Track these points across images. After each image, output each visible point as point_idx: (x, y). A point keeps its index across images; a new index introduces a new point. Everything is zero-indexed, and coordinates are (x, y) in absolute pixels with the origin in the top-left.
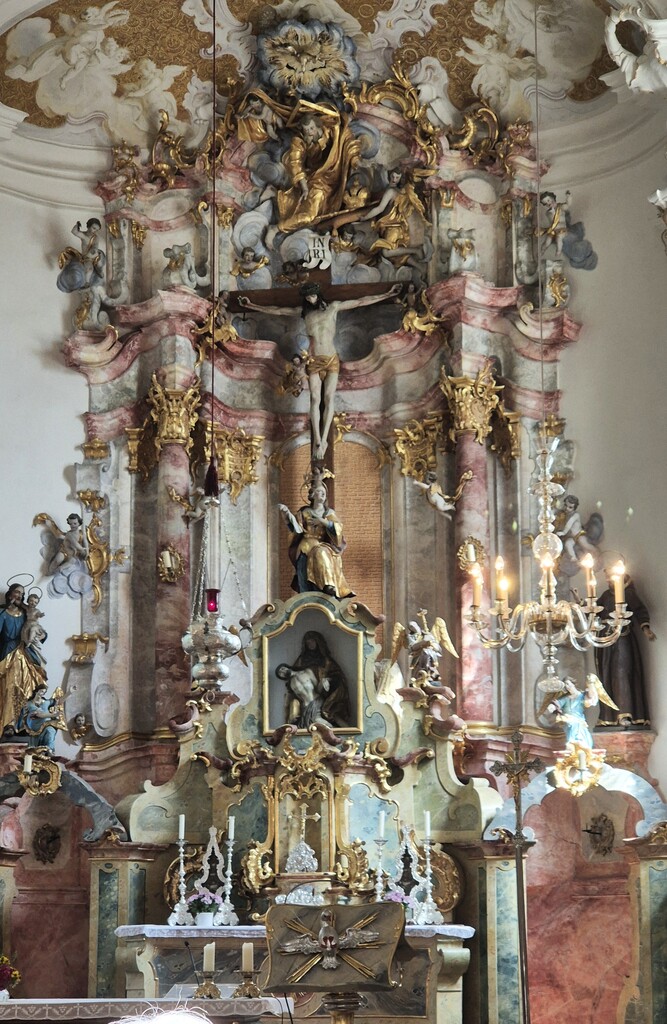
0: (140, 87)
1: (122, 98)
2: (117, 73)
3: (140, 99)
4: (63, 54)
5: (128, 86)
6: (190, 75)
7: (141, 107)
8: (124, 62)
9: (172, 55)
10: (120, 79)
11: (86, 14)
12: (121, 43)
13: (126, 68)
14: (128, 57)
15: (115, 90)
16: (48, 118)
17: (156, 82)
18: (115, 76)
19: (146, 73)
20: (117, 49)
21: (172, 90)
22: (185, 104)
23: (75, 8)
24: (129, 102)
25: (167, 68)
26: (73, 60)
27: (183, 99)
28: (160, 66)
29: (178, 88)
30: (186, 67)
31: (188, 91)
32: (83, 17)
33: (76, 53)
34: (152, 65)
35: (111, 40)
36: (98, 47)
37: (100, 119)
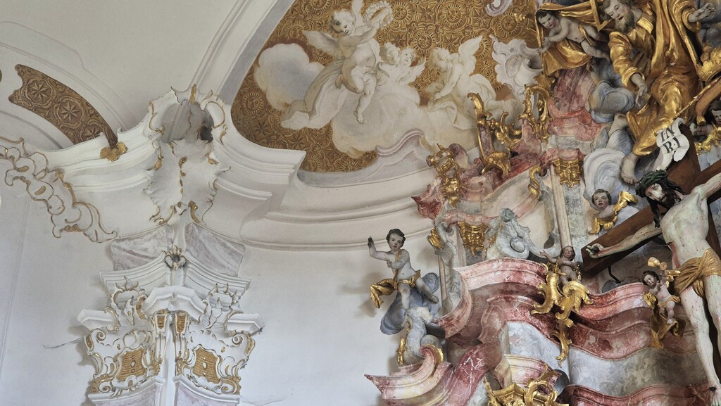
0: (444, 84)
1: (430, 105)
2: (413, 79)
3: (450, 96)
4: (345, 83)
5: (430, 89)
6: (490, 45)
7: (454, 106)
8: (414, 64)
9: (459, 31)
10: (418, 84)
11: (338, 24)
12: (400, 43)
13: (419, 69)
14: (415, 56)
15: (418, 100)
16: (355, 160)
17: (458, 69)
18: (411, 84)
19: (443, 64)
20: (400, 53)
21: (478, 70)
22: (500, 79)
23: (317, 19)
24: (438, 106)
25: (461, 48)
26: (360, 87)
27: (496, 74)
28: (453, 50)
29: (484, 64)
30: (481, 37)
31: (496, 63)
32: (336, 28)
33: (359, 77)
34: (444, 53)
35: (388, 45)
36: (379, 59)
37: (415, 137)
